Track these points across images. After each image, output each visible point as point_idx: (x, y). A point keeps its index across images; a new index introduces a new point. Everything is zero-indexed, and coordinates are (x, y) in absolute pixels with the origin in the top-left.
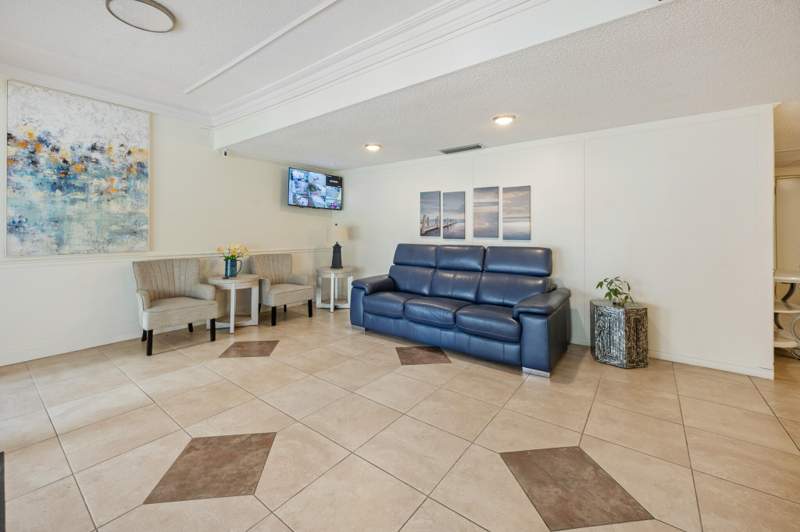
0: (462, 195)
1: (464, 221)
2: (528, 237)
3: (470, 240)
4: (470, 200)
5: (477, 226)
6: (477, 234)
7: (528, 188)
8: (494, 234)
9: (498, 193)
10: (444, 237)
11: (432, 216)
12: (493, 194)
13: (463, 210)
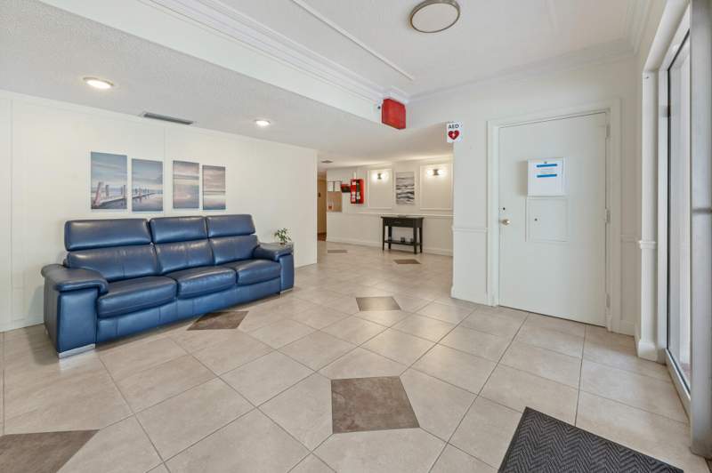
0: (159, 165)
1: (161, 192)
2: (223, 207)
3: (169, 211)
4: (168, 171)
5: (177, 198)
6: (176, 205)
7: (223, 169)
8: (194, 205)
9: (198, 168)
10: (134, 210)
11: (115, 185)
12: (194, 169)
13: (160, 181)
